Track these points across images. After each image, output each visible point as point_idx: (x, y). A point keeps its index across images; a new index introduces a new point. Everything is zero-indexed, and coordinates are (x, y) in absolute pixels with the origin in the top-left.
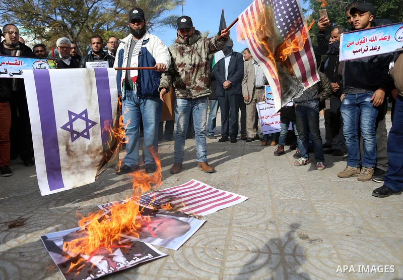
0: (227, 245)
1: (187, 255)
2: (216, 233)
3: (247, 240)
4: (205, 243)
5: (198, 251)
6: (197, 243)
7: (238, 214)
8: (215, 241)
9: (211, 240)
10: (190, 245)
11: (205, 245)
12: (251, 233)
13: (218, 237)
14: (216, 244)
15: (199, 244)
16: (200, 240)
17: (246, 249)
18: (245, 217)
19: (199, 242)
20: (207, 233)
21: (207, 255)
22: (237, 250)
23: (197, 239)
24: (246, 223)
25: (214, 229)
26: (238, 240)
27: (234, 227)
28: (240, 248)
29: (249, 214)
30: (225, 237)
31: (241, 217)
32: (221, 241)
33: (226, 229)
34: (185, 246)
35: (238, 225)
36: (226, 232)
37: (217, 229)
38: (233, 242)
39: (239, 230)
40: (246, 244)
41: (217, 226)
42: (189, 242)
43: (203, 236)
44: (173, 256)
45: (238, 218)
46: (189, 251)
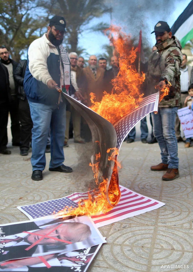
0: (153, 244)
1: (115, 253)
2: (143, 232)
3: (172, 239)
4: (132, 241)
5: (126, 249)
6: (124, 242)
7: (163, 214)
8: (141, 239)
9: (137, 238)
10: (118, 243)
11: (132, 243)
12: (175, 232)
13: (144, 235)
14: (142, 242)
15: (127, 243)
16: (128, 239)
17: (170, 248)
18: (169, 216)
19: (126, 240)
20: (134, 231)
21: (134, 253)
22: (162, 249)
23: (125, 237)
24: (170, 222)
25: (140, 228)
26: (164, 238)
27: (159, 226)
28: (165, 246)
29: (174, 213)
30: (151, 235)
31: (166, 217)
32: (147, 239)
33: (152, 228)
34: (113, 244)
35: (163, 225)
36: (152, 231)
37: (143, 228)
38: (158, 241)
39: (164, 229)
40: (171, 242)
41: (143, 225)
42: (117, 240)
43: (130, 235)
44: (102, 255)
45: (162, 217)
46: (117, 249)
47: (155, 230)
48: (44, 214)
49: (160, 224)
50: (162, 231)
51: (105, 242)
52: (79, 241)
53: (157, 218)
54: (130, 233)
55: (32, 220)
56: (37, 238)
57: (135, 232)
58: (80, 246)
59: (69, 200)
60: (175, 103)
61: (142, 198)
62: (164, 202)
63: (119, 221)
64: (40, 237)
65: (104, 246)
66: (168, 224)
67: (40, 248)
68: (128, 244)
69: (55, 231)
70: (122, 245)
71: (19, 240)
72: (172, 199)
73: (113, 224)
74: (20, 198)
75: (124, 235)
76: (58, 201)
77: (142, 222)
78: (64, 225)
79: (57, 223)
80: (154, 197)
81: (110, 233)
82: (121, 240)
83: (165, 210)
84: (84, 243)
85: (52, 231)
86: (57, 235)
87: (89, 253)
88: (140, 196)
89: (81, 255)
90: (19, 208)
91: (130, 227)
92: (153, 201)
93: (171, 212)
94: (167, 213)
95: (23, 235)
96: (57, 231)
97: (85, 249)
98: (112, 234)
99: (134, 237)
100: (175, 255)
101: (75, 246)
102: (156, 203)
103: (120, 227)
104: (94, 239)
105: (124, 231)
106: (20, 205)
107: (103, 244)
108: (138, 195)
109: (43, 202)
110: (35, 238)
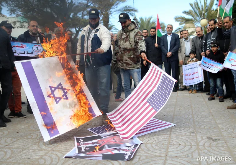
0: (169, 143)
1: (148, 147)
2: (163, 138)
3: (180, 140)
4: (157, 142)
5: (154, 145)
6: (153, 142)
8: (162, 141)
9: (160, 140)
12: (181, 137)
14: (163, 142)
15: (154, 142)
16: (154, 141)
17: (178, 144)
20: (158, 138)
21: (159, 147)
22: (174, 144)
24: (179, 133)
25: (161, 136)
26: (175, 140)
27: (172, 135)
28: (175, 143)
29: (181, 129)
30: (167, 139)
31: (176, 131)
32: (165, 141)
33: (168, 136)
34: (146, 144)
35: (174, 134)
37: (163, 136)
38: (172, 141)
39: (175, 136)
40: (179, 142)
42: (149, 142)
43: (156, 139)
44: (141, 148)
45: (174, 131)
46: (149, 146)
47: (170, 137)
51: (142, 143)
52: (127, 143)
53: (171, 131)
55: (98, 135)
56: (103, 142)
58: (128, 145)
61: (162, 122)
62: (175, 124)
64: (105, 142)
65: (141, 145)
67: (106, 146)
68: (155, 143)
70: (151, 144)
71: (94, 143)
72: (180, 122)
73: (145, 135)
77: (163, 133)
78: (117, 136)
80: (169, 121)
84: (130, 144)
85: (111, 139)
86: (114, 140)
87: (134, 147)
88: (160, 121)
89: (129, 148)
90: (88, 129)
91: (155, 136)
92: (168, 123)
93: (179, 128)
94: (176, 129)
95: (95, 141)
96: (114, 139)
97: (131, 146)
98: (145, 139)
99: (158, 140)
100: (181, 147)
101: (125, 145)
102: (170, 124)
103: (150, 136)
104: (136, 142)
105: (152, 138)
106: (88, 128)
107: (141, 144)
110: (102, 142)
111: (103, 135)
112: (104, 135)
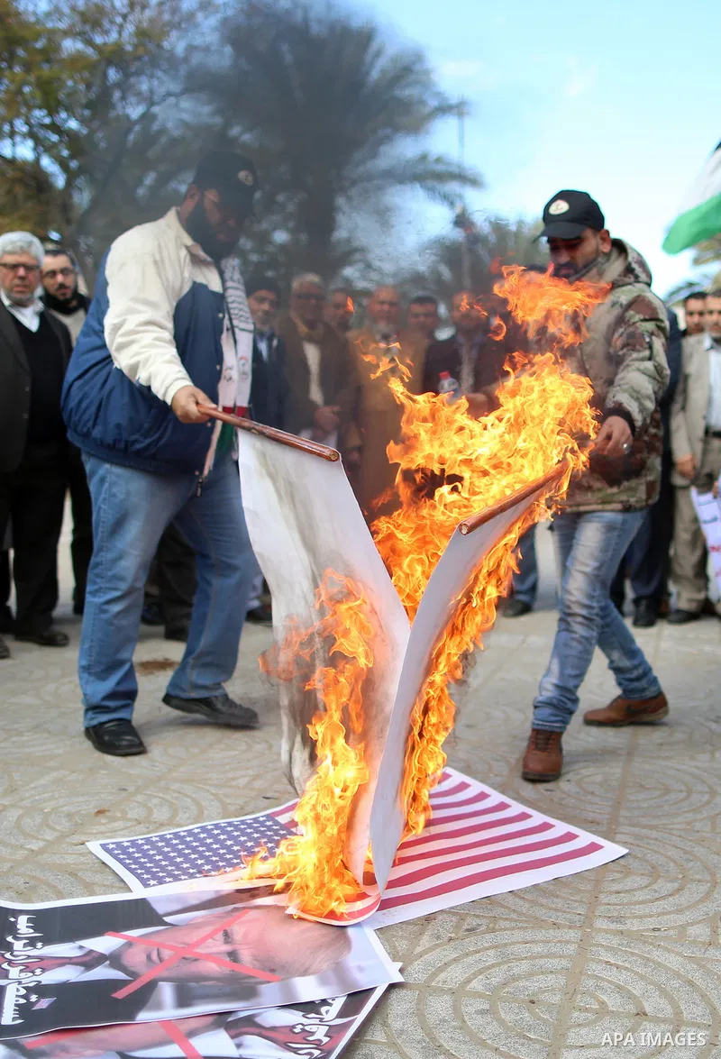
0: (570, 993)
1: (431, 1021)
2: (537, 949)
3: (642, 977)
4: (494, 981)
5: (470, 1009)
6: (468, 981)
7: (616, 887)
8: (529, 975)
9: (516, 971)
10: (446, 987)
11: (495, 989)
12: (656, 955)
13: (542, 962)
14: (532, 986)
15: (476, 985)
16: (480, 972)
17: (632, 1009)
18: (640, 896)
19: (475, 975)
20: (506, 945)
21: (501, 1022)
22: (603, 1011)
23: (470, 966)
24: (641, 917)
25: (528, 935)
26: (611, 974)
27: (600, 930)
28: (612, 1001)
29: (655, 887)
30: (564, 963)
31: (625, 898)
32: (550, 976)
33: (572, 935)
34: (427, 989)
35: (613, 926)
36: (572, 949)
37: (540, 935)
38: (591, 982)
39: (615, 941)
40: (637, 989)
41: (539, 923)
42: (442, 976)
43: (491, 957)
44: (385, 1024)
45: (613, 898)
46: (439, 1008)
47: (584, 944)
48: (185, 872)
49: (601, 924)
50: (609, 949)
51: (398, 978)
52: (305, 973)
53: (593, 902)
54: (490, 953)
55: (137, 891)
56: (154, 956)
57: (510, 949)
58: (308, 989)
59: (277, 823)
60: (644, 496)
61: (545, 827)
62: (624, 844)
63: (452, 908)
64: (166, 953)
66: (634, 925)
67: (167, 992)
68: (480, 988)
69: (220, 936)
70: (457, 993)
71: (92, 961)
72: (654, 834)
73: (429, 918)
74: (100, 812)
75: (470, 959)
76: (237, 828)
77: (540, 913)
78: (252, 914)
79: (231, 907)
80: (590, 824)
81: (418, 950)
82: (455, 975)
83: (628, 872)
84: (324, 982)
85: (211, 936)
86: (227, 948)
87: (341, 1015)
88: (537, 818)
89: (311, 1022)
90: (94, 846)
91: (493, 931)
92: (585, 838)
93: (645, 881)
94: (630, 883)
95: (104, 944)
96: (227, 937)
97: (324, 1002)
98: (426, 951)
99: (505, 967)
102: (593, 848)
103: (457, 927)
104: (361, 969)
105: (471, 943)
106: (96, 836)
107: (392, 987)
108: (530, 816)
109: (181, 830)
110: (149, 957)
111: (169, 899)
112: (178, 898)
